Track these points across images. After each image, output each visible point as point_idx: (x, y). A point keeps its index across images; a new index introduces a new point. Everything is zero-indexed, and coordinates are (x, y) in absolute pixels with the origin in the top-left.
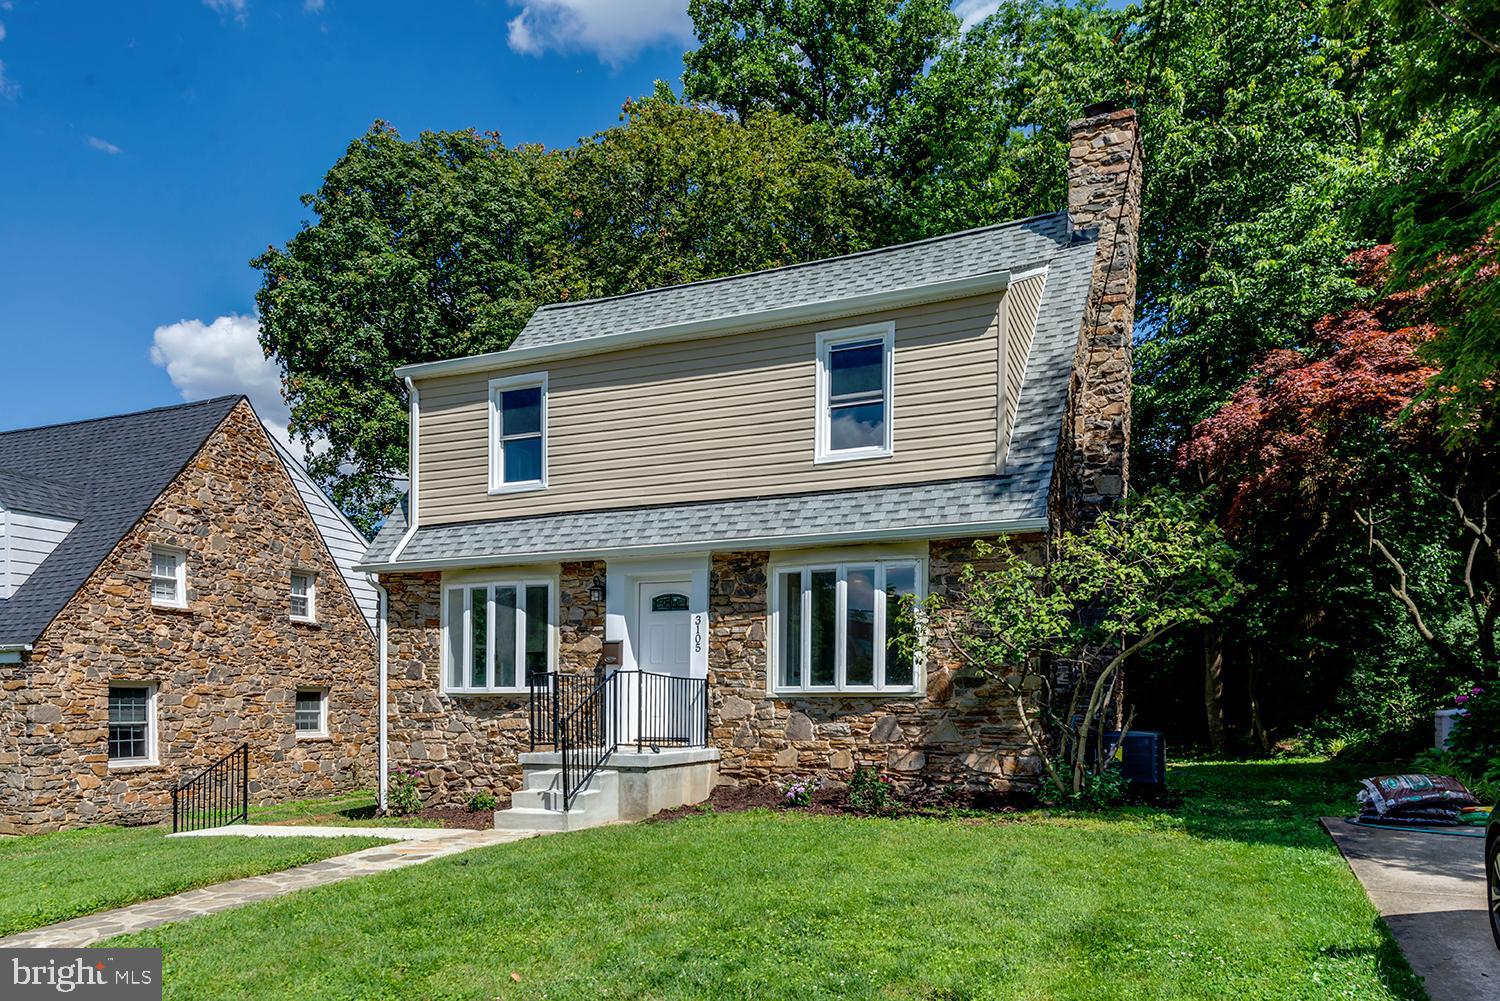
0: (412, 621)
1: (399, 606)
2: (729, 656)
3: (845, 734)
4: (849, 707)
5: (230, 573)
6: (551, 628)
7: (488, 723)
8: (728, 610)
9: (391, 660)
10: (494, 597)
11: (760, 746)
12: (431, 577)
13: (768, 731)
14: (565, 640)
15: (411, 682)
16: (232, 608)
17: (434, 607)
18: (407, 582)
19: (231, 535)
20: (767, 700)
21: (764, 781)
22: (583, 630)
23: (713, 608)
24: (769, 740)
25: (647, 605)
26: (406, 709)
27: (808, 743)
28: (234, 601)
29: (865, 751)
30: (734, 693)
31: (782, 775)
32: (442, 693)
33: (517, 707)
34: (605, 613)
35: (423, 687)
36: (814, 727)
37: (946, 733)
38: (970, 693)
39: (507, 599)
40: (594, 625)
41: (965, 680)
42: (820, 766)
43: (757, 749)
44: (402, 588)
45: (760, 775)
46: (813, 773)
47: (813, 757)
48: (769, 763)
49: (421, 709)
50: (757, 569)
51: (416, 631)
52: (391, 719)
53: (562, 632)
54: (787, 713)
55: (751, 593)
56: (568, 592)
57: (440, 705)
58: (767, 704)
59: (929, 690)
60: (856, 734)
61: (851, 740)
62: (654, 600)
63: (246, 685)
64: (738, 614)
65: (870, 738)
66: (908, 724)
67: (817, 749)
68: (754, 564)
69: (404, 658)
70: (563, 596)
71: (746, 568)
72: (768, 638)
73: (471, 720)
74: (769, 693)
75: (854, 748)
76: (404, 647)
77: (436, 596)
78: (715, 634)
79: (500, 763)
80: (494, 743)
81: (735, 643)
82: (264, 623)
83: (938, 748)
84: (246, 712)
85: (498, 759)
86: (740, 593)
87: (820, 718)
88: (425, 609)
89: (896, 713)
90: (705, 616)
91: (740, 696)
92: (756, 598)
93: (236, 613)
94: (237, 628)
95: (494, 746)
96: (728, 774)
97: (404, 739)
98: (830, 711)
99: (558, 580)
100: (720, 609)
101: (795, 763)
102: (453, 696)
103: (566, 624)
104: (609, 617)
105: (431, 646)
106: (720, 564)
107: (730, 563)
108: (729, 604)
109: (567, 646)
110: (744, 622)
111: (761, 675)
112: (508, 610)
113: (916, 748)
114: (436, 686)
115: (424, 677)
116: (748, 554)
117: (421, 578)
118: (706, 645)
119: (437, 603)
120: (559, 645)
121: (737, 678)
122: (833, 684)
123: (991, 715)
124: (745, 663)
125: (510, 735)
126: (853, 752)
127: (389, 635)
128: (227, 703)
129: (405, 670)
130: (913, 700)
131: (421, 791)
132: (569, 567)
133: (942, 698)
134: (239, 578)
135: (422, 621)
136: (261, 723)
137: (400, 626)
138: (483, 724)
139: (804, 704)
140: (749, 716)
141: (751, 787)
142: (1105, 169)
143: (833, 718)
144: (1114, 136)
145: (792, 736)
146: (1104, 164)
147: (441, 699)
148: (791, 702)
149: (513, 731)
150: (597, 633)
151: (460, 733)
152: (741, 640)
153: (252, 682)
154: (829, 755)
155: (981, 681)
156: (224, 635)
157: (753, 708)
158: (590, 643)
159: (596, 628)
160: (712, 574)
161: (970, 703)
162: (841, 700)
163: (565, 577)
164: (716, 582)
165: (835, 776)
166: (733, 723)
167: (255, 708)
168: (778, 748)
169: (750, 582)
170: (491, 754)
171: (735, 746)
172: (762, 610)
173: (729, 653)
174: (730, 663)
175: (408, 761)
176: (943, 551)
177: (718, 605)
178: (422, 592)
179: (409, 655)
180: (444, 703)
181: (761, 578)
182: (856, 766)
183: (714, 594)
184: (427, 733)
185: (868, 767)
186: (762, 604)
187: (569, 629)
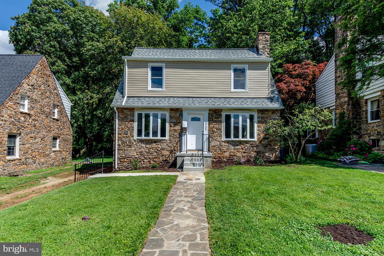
0: (125, 120)
1: (122, 116)
2: (213, 132)
3: (240, 149)
4: (241, 143)
6: (167, 124)
7: (149, 146)
8: (213, 121)
9: (119, 130)
10: (152, 115)
11: (220, 151)
12: (132, 109)
13: (223, 148)
14: (171, 126)
15: (125, 136)
16: (39, 113)
17: (132, 117)
18: (124, 110)
19: (40, 93)
20: (222, 141)
21: (221, 159)
22: (176, 124)
23: (209, 121)
24: (223, 150)
25: (190, 119)
26: (123, 142)
27: (232, 151)
28: (40, 111)
29: (244, 152)
30: (214, 140)
31: (226, 158)
32: (134, 139)
33: (157, 142)
34: (182, 121)
35: (129, 137)
36: (233, 147)
37: (261, 149)
38: (266, 141)
39: (156, 116)
40: (178, 123)
41: (265, 138)
42: (234, 156)
43: (220, 152)
44: (123, 112)
45: (220, 158)
46: (233, 157)
47: (233, 154)
48: (223, 155)
49: (128, 142)
50: (220, 113)
51: (127, 123)
52: (119, 145)
53: (170, 125)
54: (227, 144)
55: (218, 118)
56: (172, 115)
57: (134, 141)
58: (222, 142)
59: (258, 140)
60: (242, 149)
61: (241, 150)
62: (192, 118)
63: (42, 135)
64: (215, 122)
65: (245, 150)
66: (253, 147)
67: (234, 152)
69: (123, 129)
70: (170, 116)
71: (217, 113)
72: (222, 128)
73: (144, 145)
74: (223, 140)
75: (242, 152)
76: (123, 127)
77: (133, 114)
78: (210, 127)
79: (152, 156)
80: (150, 151)
81: (215, 129)
82: (46, 118)
83: (260, 152)
85: (151, 155)
86: (216, 118)
87: (234, 146)
88: (130, 118)
89: (251, 144)
90: (207, 122)
91: (216, 140)
92: (219, 119)
93: (40, 115)
94: (40, 119)
95: (150, 152)
96: (213, 158)
97: (122, 150)
98: (237, 144)
99: (169, 113)
100: (211, 121)
101: (228, 155)
102: (138, 139)
103: (171, 123)
104: (183, 122)
105: (131, 127)
106: (211, 111)
107: (213, 111)
108: (213, 120)
109: (171, 128)
110: (217, 124)
111: (221, 136)
112: (156, 119)
113: (255, 152)
114: (133, 136)
115: (129, 134)
116: (217, 110)
117: (129, 109)
118: (207, 129)
119: (133, 116)
120: (169, 128)
121: (215, 137)
122: (239, 138)
123: (270, 145)
124: (217, 133)
125: (155, 149)
126: (242, 153)
127: (118, 123)
128: (37, 140)
129: (123, 132)
130: (254, 142)
131: (127, 163)
132: (172, 110)
133: (260, 142)
134: (41, 105)
135: (128, 120)
136: (45, 146)
137: (122, 121)
138: (147, 146)
139: (231, 142)
140: (218, 145)
141: (219, 161)
142: (265, 42)
143: (237, 145)
144: (267, 36)
145: (228, 149)
146: (265, 41)
147: (134, 140)
148: (228, 142)
149: (156, 148)
150: (179, 125)
151: (140, 149)
152: (216, 128)
154: (236, 153)
155: (268, 138)
156: (37, 121)
157: (219, 143)
158: (178, 128)
159: (179, 124)
160: (209, 113)
161: (266, 143)
162: (239, 142)
163: (171, 112)
164: (209, 115)
165: (238, 158)
166: (214, 146)
168: (225, 152)
169: (218, 116)
170: (149, 154)
171: (214, 151)
172: (221, 122)
173: (213, 131)
174: (213, 133)
175: (124, 156)
176: (260, 112)
177: (210, 120)
178: (129, 113)
179: (124, 129)
180: (135, 141)
181: (221, 115)
182: (242, 156)
183: (209, 118)
184: (130, 149)
185: (245, 156)
186: (221, 120)
187: (172, 124)
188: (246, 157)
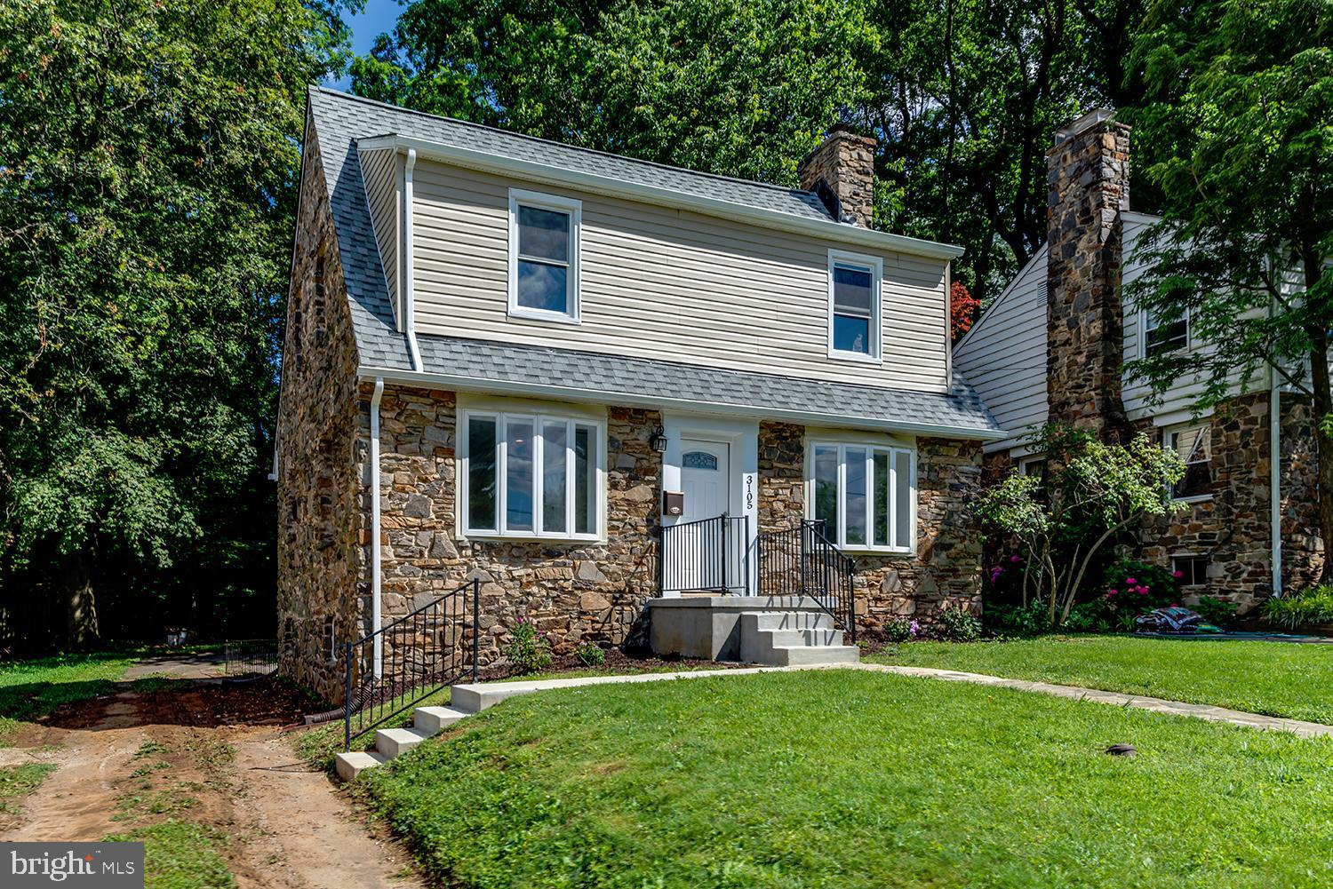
0: (414, 446)
1: (398, 427)
2: (772, 516)
3: (863, 586)
4: (865, 563)
6: (599, 471)
7: (522, 572)
8: (773, 473)
9: (385, 492)
10: (542, 431)
12: (444, 398)
14: (614, 486)
15: (413, 521)
17: (447, 433)
18: (407, 398)
22: (635, 477)
23: (761, 469)
26: (407, 556)
29: (878, 599)
30: (777, 549)
32: (458, 536)
33: (559, 555)
34: (661, 462)
35: (434, 528)
37: (929, 584)
38: (944, 555)
40: (645, 474)
41: (939, 546)
49: (427, 554)
50: (796, 440)
51: (421, 459)
52: (386, 567)
53: (611, 478)
54: (822, 567)
55: (791, 460)
56: (617, 437)
57: (455, 549)
59: (918, 551)
60: (871, 586)
61: (866, 591)
62: (685, 456)
64: (781, 477)
65: (880, 589)
66: (906, 578)
68: (793, 435)
69: (403, 490)
70: (611, 441)
71: (786, 438)
72: (807, 501)
73: (501, 568)
74: (807, 549)
75: (870, 598)
76: (402, 477)
77: (451, 420)
78: (763, 495)
79: (536, 616)
80: (529, 594)
81: (780, 504)
83: (924, 597)
85: (534, 612)
86: (782, 459)
88: (433, 435)
89: (898, 569)
90: (755, 476)
92: (795, 466)
95: (530, 598)
97: (402, 590)
99: (606, 425)
100: (766, 472)
102: (474, 541)
103: (615, 470)
104: (666, 467)
105: (443, 479)
106: (765, 431)
107: (773, 432)
108: (772, 468)
109: (617, 493)
110: (787, 485)
111: (799, 534)
112: (556, 447)
113: (910, 597)
114: (450, 526)
115: (432, 516)
116: (787, 425)
117: (428, 396)
118: (756, 503)
119: (451, 429)
120: (607, 493)
121: (779, 535)
122: (864, 542)
123: (954, 571)
124: (786, 521)
125: (550, 585)
126: (868, 601)
127: (381, 460)
129: (404, 505)
130: (909, 558)
132: (618, 412)
133: (926, 558)
135: (428, 448)
137: (396, 451)
138: (515, 574)
140: (791, 570)
143: (855, 572)
147: (456, 542)
149: (556, 580)
150: (649, 482)
151: (483, 583)
152: (783, 501)
155: (951, 546)
157: (794, 562)
158: (641, 492)
159: (647, 478)
160: (759, 439)
161: (944, 563)
163: (615, 422)
164: (762, 447)
169: (791, 450)
170: (524, 607)
172: (799, 476)
173: (773, 513)
174: (774, 522)
176: (925, 445)
177: (765, 468)
178: (430, 414)
179: (408, 488)
180: (461, 548)
181: (800, 449)
182: (870, 612)
183: (761, 458)
184: (436, 583)
185: (879, 613)
186: (800, 470)
187: (619, 476)
188: (881, 617)
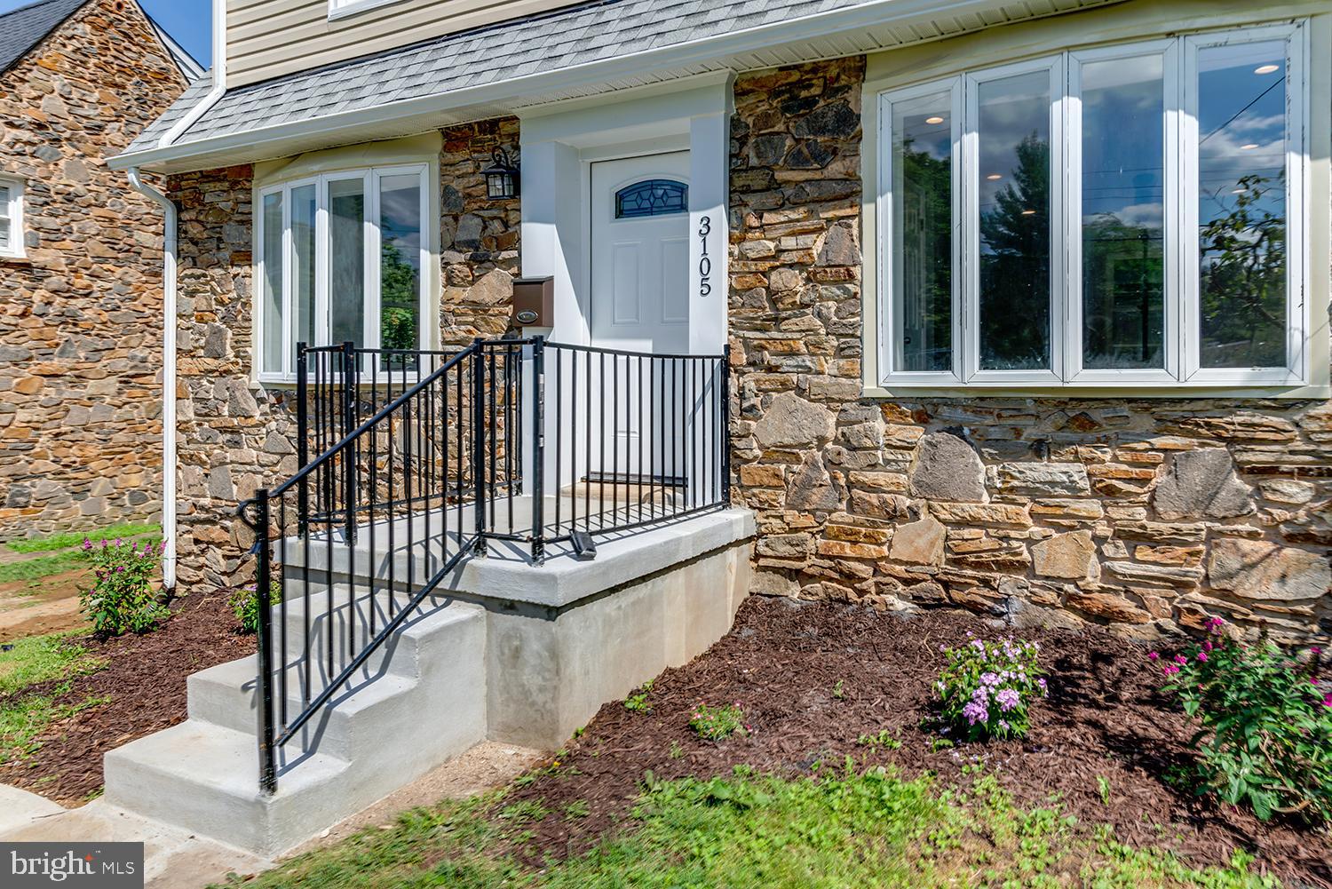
0: (213, 256)
1: (194, 230)
2: (774, 304)
3: (1075, 492)
4: (1084, 423)
5: (95, 212)
6: (424, 257)
8: (771, 199)
9: (184, 323)
10: (325, 203)
11: (851, 509)
12: (238, 176)
13: (869, 477)
14: (450, 281)
15: (212, 363)
16: (102, 259)
17: (243, 228)
18: (205, 187)
19: (98, 161)
20: (865, 402)
21: (861, 593)
22: (481, 260)
23: (737, 197)
24: (874, 498)
25: (605, 204)
26: (204, 410)
27: (969, 509)
28: (103, 250)
29: (1134, 538)
30: (785, 387)
31: (907, 582)
32: (255, 384)
34: (519, 223)
35: (228, 372)
36: (984, 471)
39: (348, 208)
40: (500, 248)
42: (1005, 567)
43: (842, 515)
44: (198, 198)
45: (850, 578)
46: (986, 583)
47: (987, 543)
48: (871, 550)
49: (225, 411)
50: (836, 101)
51: (218, 272)
52: (181, 427)
53: (446, 264)
54: (917, 434)
55: (822, 157)
56: (454, 184)
57: (253, 403)
58: (865, 412)
60: (1108, 493)
61: (1093, 507)
62: (620, 195)
63: (123, 362)
64: (795, 206)
65: (1150, 506)
66: (1269, 471)
67: (997, 525)
68: (831, 89)
69: (202, 320)
70: (447, 193)
71: (811, 102)
72: (866, 258)
74: (870, 388)
75: (1103, 529)
76: (200, 302)
77: (246, 209)
78: (743, 257)
81: (787, 273)
82: (153, 279)
84: (124, 398)
86: (797, 161)
87: (1004, 449)
88: (231, 233)
89: (1231, 441)
90: (719, 215)
91: (800, 391)
92: (836, 168)
93: (106, 266)
94: (108, 285)
96: (776, 570)
97: (202, 464)
98: (1031, 432)
99: (436, 168)
100: (752, 200)
101: (937, 556)
102: (271, 389)
103: (452, 247)
104: (527, 230)
105: (239, 297)
106: (751, 99)
107: (775, 94)
108: (773, 186)
109: (454, 291)
110: (809, 224)
111: (849, 348)
112: (351, 225)
113: (1300, 540)
114: (247, 369)
115: (230, 354)
116: (816, 69)
117: (224, 179)
118: (721, 281)
119: (247, 222)
120: (441, 291)
121: (792, 353)
122: (1046, 364)
124: (810, 320)
126: (1099, 540)
127: (180, 279)
128: (92, 387)
129: (202, 342)
130: (1284, 409)
131: (226, 557)
132: (454, 137)
134: (112, 220)
135: (226, 254)
136: (148, 412)
137: (195, 265)
139: (959, 415)
140: (822, 440)
141: (832, 603)
143: (1039, 449)
145: (927, 489)
147: (254, 392)
148: (925, 410)
150: (508, 263)
151: (283, 455)
152: (801, 265)
153: (133, 358)
154: (1030, 542)
156: (86, 295)
157: (832, 419)
158: (494, 286)
159: (504, 255)
160: (735, 124)
162: (1061, 405)
163: (449, 157)
164: (743, 141)
165: (1050, 597)
166: (786, 452)
167: (138, 392)
168: (894, 516)
169: (822, 130)
171: (790, 506)
172: (850, 192)
173: (774, 297)
174: (777, 320)
175: (206, 502)
177: (747, 190)
178: (226, 204)
179: (208, 315)
180: (261, 401)
181: (848, 121)
182: (1108, 574)
183: (736, 165)
184: (230, 455)
185: (1146, 581)
186: (851, 179)
187: (457, 258)
188: (1152, 594)
